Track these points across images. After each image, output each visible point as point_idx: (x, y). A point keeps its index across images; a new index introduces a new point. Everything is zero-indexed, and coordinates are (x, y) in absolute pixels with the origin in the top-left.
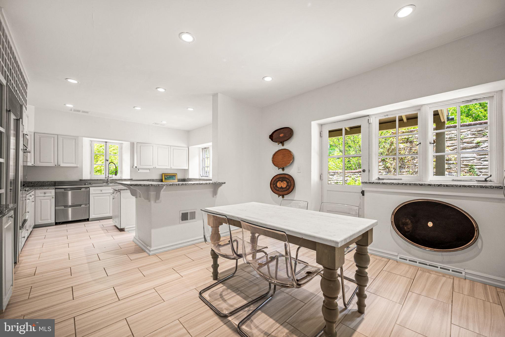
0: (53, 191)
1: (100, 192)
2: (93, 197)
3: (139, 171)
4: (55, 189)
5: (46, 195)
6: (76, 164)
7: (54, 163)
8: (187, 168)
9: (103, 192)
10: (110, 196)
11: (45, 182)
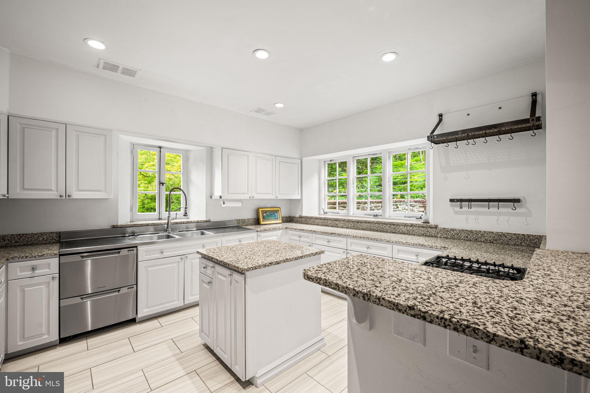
0: (55, 262)
1: (158, 255)
2: (145, 267)
3: (224, 206)
4: (60, 255)
5: (37, 272)
6: (105, 191)
7: (57, 191)
8: (299, 198)
9: (166, 254)
10: (178, 262)
11: (36, 235)
